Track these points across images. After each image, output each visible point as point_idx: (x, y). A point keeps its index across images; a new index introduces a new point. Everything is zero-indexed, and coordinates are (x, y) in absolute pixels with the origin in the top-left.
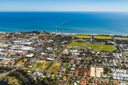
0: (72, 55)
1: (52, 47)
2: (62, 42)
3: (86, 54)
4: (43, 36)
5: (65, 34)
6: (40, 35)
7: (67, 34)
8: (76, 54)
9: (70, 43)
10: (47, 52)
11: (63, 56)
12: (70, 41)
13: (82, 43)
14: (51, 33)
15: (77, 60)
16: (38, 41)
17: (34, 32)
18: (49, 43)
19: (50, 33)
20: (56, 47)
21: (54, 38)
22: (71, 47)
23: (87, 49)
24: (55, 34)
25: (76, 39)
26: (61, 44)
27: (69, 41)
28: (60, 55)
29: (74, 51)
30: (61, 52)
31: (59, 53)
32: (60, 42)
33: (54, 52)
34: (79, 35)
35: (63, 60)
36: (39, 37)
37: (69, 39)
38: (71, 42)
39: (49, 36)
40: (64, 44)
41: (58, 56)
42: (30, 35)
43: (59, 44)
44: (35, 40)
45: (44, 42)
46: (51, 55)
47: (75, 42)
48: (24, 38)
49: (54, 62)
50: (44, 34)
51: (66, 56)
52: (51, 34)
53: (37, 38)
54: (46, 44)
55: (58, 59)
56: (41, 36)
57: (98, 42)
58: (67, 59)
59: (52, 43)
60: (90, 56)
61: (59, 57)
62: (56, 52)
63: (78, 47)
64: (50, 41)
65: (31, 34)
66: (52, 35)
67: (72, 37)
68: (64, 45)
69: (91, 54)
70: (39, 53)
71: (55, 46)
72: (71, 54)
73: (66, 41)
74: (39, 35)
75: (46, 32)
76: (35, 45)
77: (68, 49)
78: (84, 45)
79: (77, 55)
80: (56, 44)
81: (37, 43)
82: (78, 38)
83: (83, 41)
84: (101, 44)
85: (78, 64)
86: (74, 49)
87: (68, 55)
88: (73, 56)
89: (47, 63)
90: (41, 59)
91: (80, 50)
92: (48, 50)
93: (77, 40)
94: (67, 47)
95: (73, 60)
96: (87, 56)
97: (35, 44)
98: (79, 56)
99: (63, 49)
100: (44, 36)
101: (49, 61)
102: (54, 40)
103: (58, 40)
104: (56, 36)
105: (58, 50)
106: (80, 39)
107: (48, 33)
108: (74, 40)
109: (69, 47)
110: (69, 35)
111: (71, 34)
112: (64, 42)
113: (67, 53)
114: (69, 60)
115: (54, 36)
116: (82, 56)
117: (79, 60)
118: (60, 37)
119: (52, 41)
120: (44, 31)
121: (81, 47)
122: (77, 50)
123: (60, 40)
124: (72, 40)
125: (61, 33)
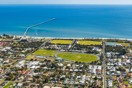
0: (26, 70)
1: (3, 58)
3: (48, 67)
5: (35, 38)
7: (38, 38)
8: (33, 67)
9: (34, 51)
11: (12, 71)
13: (53, 51)
14: (14, 36)
15: (30, 76)
19: (12, 37)
21: (14, 44)
22: (32, 57)
23: (55, 60)
24: (21, 38)
25: (48, 46)
27: (35, 48)
28: (8, 70)
30: (11, 66)
31: (9, 66)
32: (20, 50)
33: (1, 65)
34: (56, 39)
35: (8, 76)
37: (36, 46)
38: (36, 50)
39: (8, 42)
40: (24, 53)
41: (4, 71)
43: (18, 53)
47: (43, 50)
50: (4, 38)
51: (16, 71)
52: (14, 38)
55: (2, 75)
57: (78, 50)
58: (15, 75)
59: (7, 51)
60: (54, 70)
62: (5, 65)
63: (43, 57)
64: (6, 49)
66: (15, 39)
68: (23, 55)
69: (56, 67)
71: (9, 56)
72: (26, 68)
73: (30, 49)
75: (7, 36)
77: (26, 60)
78: (54, 54)
80: (12, 53)
82: (50, 44)
83: (57, 48)
84: (81, 52)
85: (29, 82)
86: (36, 60)
87: (20, 70)
91: (43, 62)
94: (26, 57)
95: (24, 77)
96: (48, 70)
98: (35, 71)
99: (17, 61)
102: (13, 48)
103: (19, 48)
104: (20, 41)
105: (10, 61)
106: (53, 45)
107: (11, 36)
108: (44, 46)
109: (29, 57)
110: (41, 39)
111: (44, 38)
112: (26, 51)
113: (21, 66)
114: (18, 76)
115: (17, 41)
116: (42, 70)
117: (32, 76)
118: (25, 42)
119: (8, 49)
120: (4, 34)
121: (48, 57)
122: (39, 62)
123: (21, 47)
124: (41, 47)
125: (29, 37)
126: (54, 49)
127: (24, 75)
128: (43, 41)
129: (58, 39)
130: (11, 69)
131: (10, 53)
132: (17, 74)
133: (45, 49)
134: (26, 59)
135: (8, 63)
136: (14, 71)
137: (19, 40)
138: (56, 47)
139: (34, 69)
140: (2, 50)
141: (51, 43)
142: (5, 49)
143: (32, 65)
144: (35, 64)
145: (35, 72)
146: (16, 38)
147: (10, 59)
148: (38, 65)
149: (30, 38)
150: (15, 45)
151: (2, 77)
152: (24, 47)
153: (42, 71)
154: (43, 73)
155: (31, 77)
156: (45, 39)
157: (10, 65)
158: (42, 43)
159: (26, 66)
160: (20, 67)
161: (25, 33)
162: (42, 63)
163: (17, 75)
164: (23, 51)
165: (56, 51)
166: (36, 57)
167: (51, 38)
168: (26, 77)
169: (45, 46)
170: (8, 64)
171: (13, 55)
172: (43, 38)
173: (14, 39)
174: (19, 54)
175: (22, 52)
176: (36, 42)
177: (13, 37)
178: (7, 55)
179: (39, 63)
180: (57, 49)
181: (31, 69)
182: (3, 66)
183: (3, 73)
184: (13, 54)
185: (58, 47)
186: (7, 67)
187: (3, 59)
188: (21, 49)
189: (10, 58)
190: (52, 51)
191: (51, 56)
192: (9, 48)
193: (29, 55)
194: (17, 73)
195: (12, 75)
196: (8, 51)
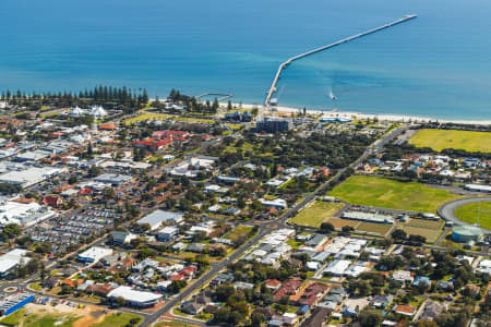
0: (304, 278)
1: (181, 209)
2: (274, 173)
3: (417, 274)
4: (159, 128)
5: (327, 116)
6: (133, 121)
7: (343, 116)
8: (340, 267)
9: (332, 185)
10: (134, 243)
11: (238, 278)
12: (340, 172)
13: (430, 190)
14: (223, 105)
15: (329, 311)
16: (103, 161)
17: (99, 97)
18: (177, 180)
19: (214, 109)
20: (214, 208)
21: (228, 141)
22: (327, 216)
23: (448, 237)
24: (255, 112)
25: (397, 158)
26: (265, 187)
27: (335, 167)
28: (215, 271)
29: (339, 245)
30: (230, 252)
31: (218, 253)
32: (258, 174)
33: (181, 246)
34: (434, 126)
35: (220, 306)
36: (122, 137)
37: (339, 159)
38: (342, 178)
39: (196, 129)
40: (280, 193)
41: (197, 275)
42: (62, 117)
43: (251, 188)
44: (81, 156)
45: (143, 172)
46: (154, 263)
47: (375, 182)
48: (17, 140)
49: (150, 320)
50: (173, 111)
51: (254, 280)
52: (220, 115)
53: (106, 139)
54: (148, 189)
55: (189, 298)
56: (143, 124)
58: (254, 299)
59: (200, 177)
60: (448, 290)
61: (202, 281)
62: (201, 246)
63: (381, 218)
64: (191, 168)
65: (78, 111)
66: (227, 119)
67: (373, 138)
68: (279, 202)
69: (462, 275)
70: (70, 249)
71: (213, 203)
72: (305, 269)
73: (308, 171)
74: (128, 123)
75: (186, 99)
76: (71, 192)
77: (300, 229)
78: (437, 204)
79: (348, 277)
80: (225, 190)
81: (93, 173)
82: (409, 149)
83: (450, 173)
86: (346, 232)
87: (273, 275)
88: (309, 283)
89: (101, 319)
90: (66, 292)
91: (385, 244)
92: (146, 227)
93: (398, 167)
94: (294, 214)
95: (300, 314)
96: (421, 289)
97: (72, 181)
98: (354, 288)
99: (255, 230)
100: (164, 127)
101: (115, 311)
102: (224, 161)
103: (253, 163)
104: (253, 130)
105: (221, 230)
106: (426, 157)
107: (205, 103)
108: (378, 161)
109: (312, 212)
110: (355, 122)
111: (372, 117)
112: (289, 179)
113: (277, 254)
114: (270, 308)
115: (237, 126)
116: (387, 284)
117: (340, 315)
118: (277, 137)
119: (202, 168)
120: (173, 92)
121: (407, 218)
122: (364, 242)
123: (265, 161)
124: (364, 162)
125: (295, 111)
126: (433, 179)
127: (297, 304)
128: (367, 131)
129: (448, 127)
130: (232, 268)
131: (216, 188)
132: (261, 298)
133: (382, 173)
134: (297, 220)
135: (212, 235)
136: (244, 280)
137: (248, 126)
138: (444, 168)
139: (343, 279)
140: (173, 172)
141: (412, 147)
142: (185, 165)
143: (332, 255)
144: (345, 252)
145: (352, 296)
146: (232, 112)
147: (220, 217)
148: (364, 257)
149: (300, 115)
150: (231, 149)
151: (195, 305)
152: (277, 161)
153: (386, 292)
154: (396, 301)
155: (337, 318)
156: (376, 121)
157: (221, 249)
158: (366, 141)
159: (304, 258)
160: (273, 260)
161: (273, 88)
162: (379, 251)
163: (266, 304)
164: (276, 182)
165: (447, 190)
166: (346, 215)
167: (406, 119)
168: (308, 315)
169: (384, 159)
170: (213, 242)
171: (229, 199)
172: (365, 117)
173: (223, 117)
174: (260, 196)
175: (270, 183)
176: (333, 137)
177: (216, 105)
178: (201, 199)
179: (367, 249)
180: (451, 179)
181: (327, 275)
182: (187, 251)
183: (193, 288)
184: (228, 194)
185: (453, 166)
186: (207, 258)
187: (186, 218)
188: (264, 168)
189: (218, 212)
190: (424, 187)
191: (421, 216)
192: (205, 162)
193: (308, 205)
194: (264, 290)
195: (238, 299)
196: (202, 175)
